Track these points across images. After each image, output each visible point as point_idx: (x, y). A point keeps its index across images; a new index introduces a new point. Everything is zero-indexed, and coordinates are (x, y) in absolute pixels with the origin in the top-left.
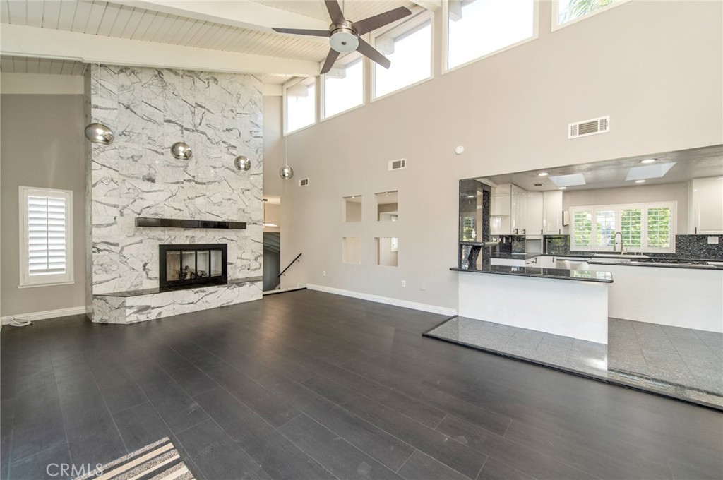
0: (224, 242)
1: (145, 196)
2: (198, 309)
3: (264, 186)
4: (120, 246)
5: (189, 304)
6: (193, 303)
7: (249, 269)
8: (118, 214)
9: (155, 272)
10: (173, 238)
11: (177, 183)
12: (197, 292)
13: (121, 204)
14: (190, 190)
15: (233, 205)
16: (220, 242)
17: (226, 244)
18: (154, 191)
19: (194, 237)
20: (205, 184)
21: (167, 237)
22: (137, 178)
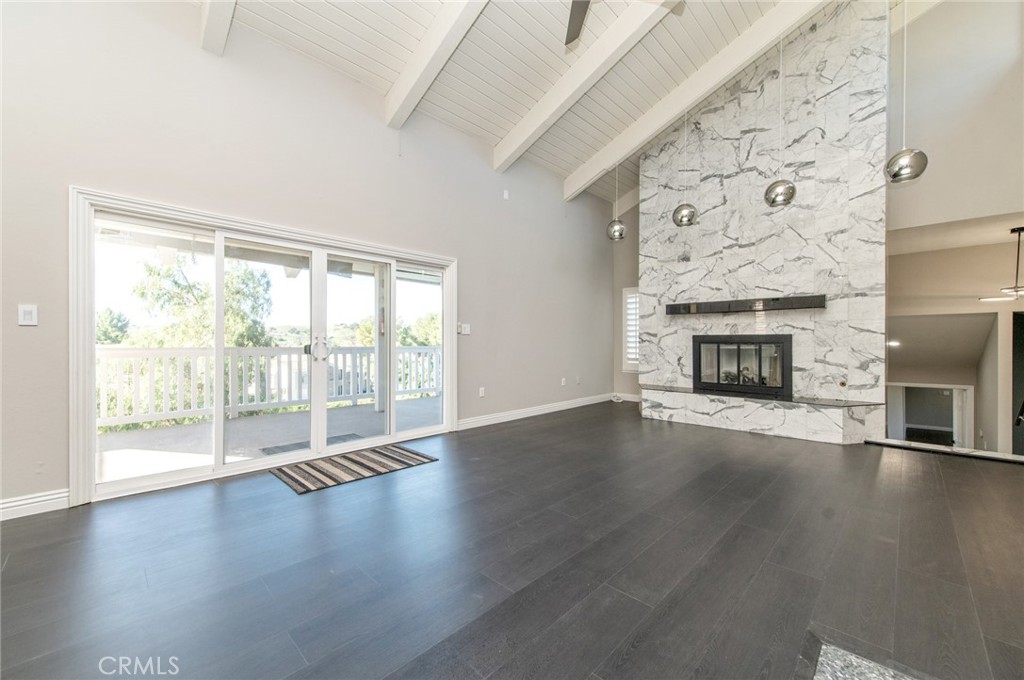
0: (786, 331)
1: (680, 279)
2: (715, 424)
4: (659, 336)
5: (703, 413)
6: (708, 414)
7: (843, 384)
8: (656, 304)
9: (689, 370)
10: (709, 327)
11: (715, 254)
12: (713, 401)
13: (660, 293)
14: (732, 259)
15: (805, 267)
16: (778, 332)
17: (791, 335)
18: (690, 271)
19: (736, 325)
20: (754, 244)
21: (702, 326)
22: (673, 260)
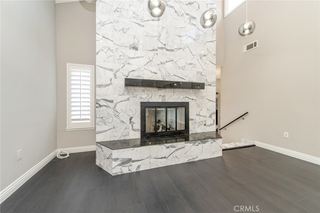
0: (186, 100)
1: (131, 61)
2: (169, 163)
3: (216, 52)
4: (114, 102)
5: (162, 158)
6: (165, 158)
7: (205, 125)
8: (113, 77)
9: (138, 126)
10: (150, 96)
11: (153, 50)
12: (168, 147)
13: (115, 69)
14: (163, 56)
15: (193, 68)
16: (183, 101)
17: (188, 103)
18: (138, 57)
19: (164, 96)
20: (173, 50)
21: (146, 96)
22: (126, 47)
